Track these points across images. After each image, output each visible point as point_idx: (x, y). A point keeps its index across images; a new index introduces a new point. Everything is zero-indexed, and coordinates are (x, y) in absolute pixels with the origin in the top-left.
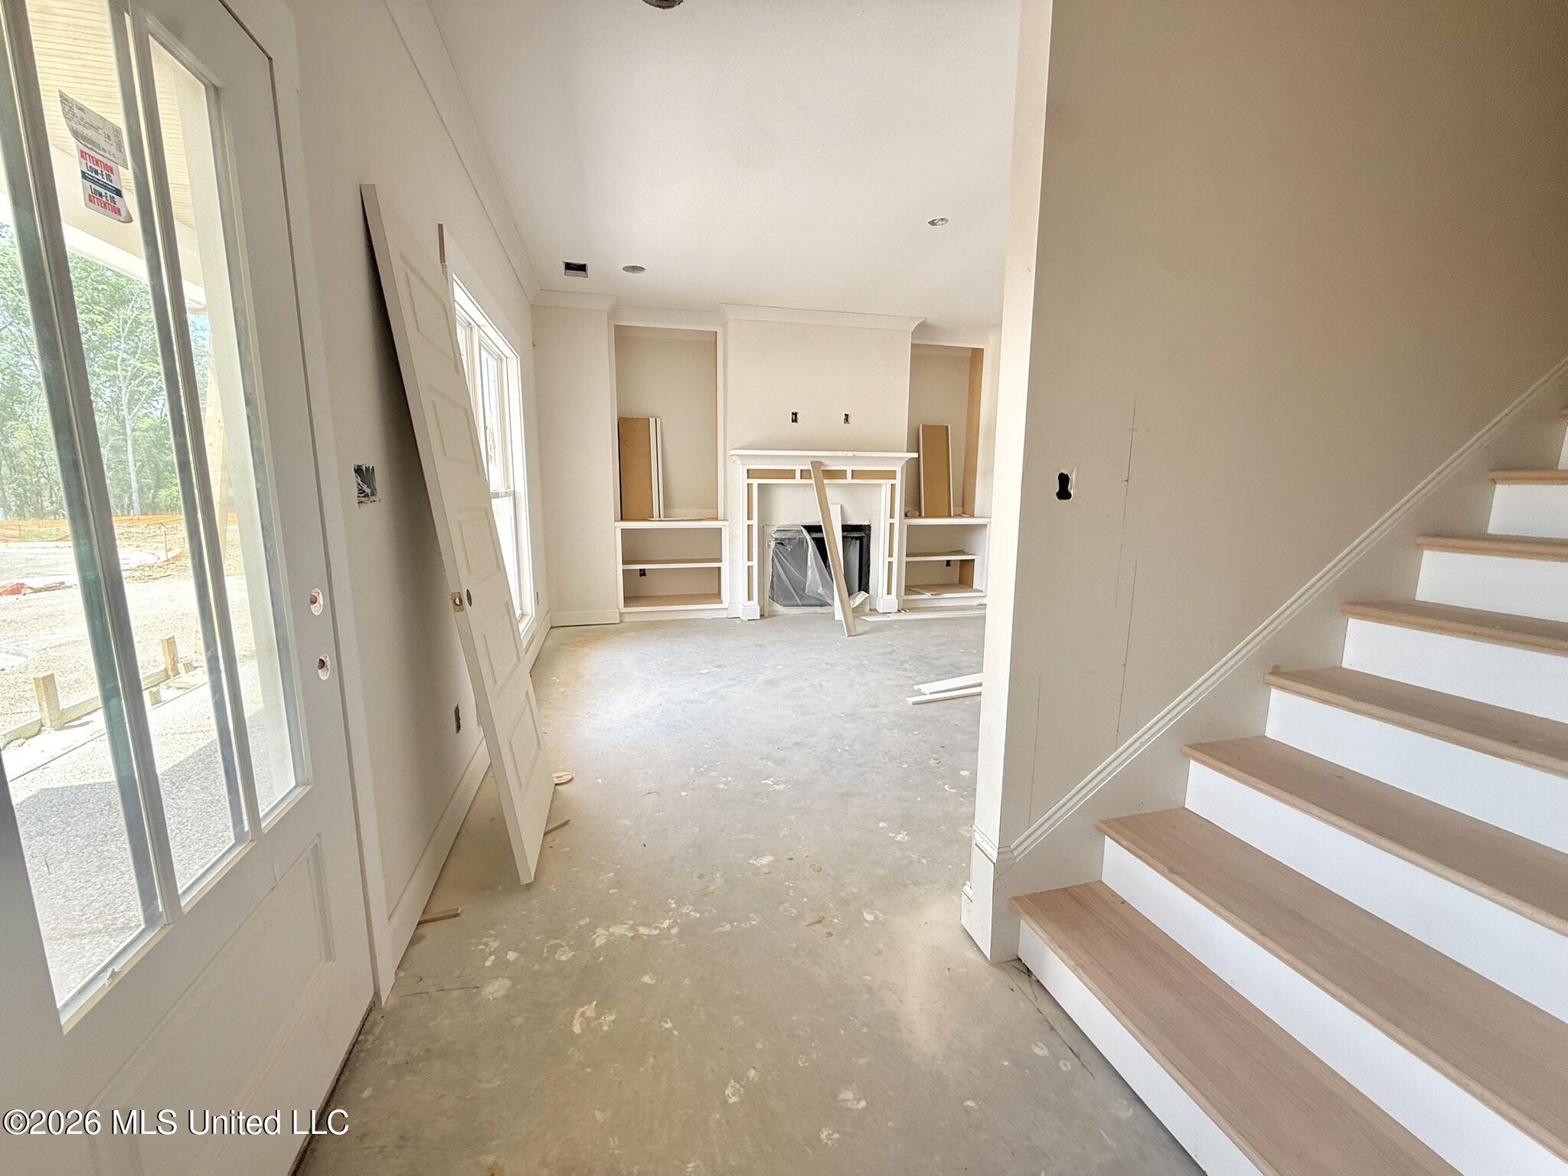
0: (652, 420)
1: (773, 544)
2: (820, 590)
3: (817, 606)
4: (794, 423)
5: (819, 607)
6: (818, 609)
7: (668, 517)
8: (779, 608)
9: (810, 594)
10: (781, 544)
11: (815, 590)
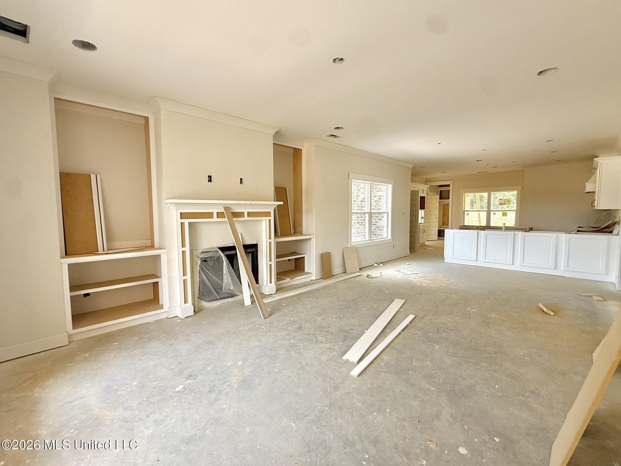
0: (93, 177)
1: (199, 262)
2: (232, 288)
3: (229, 297)
4: (210, 183)
5: (230, 298)
6: (230, 300)
7: (110, 250)
8: (204, 304)
9: (225, 291)
10: (205, 261)
11: (229, 288)
